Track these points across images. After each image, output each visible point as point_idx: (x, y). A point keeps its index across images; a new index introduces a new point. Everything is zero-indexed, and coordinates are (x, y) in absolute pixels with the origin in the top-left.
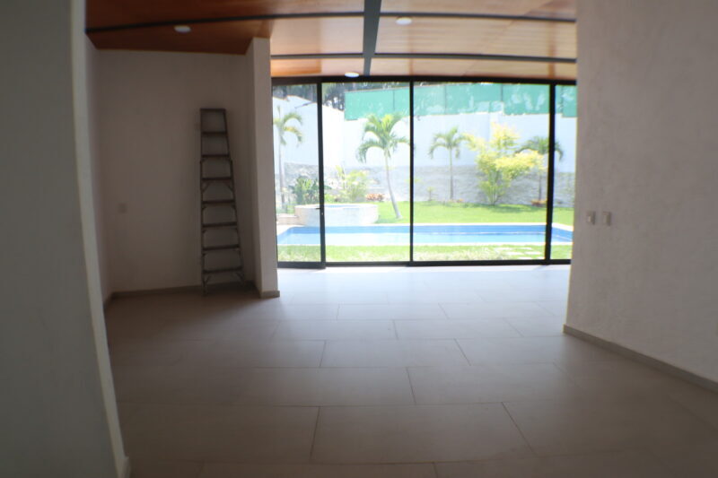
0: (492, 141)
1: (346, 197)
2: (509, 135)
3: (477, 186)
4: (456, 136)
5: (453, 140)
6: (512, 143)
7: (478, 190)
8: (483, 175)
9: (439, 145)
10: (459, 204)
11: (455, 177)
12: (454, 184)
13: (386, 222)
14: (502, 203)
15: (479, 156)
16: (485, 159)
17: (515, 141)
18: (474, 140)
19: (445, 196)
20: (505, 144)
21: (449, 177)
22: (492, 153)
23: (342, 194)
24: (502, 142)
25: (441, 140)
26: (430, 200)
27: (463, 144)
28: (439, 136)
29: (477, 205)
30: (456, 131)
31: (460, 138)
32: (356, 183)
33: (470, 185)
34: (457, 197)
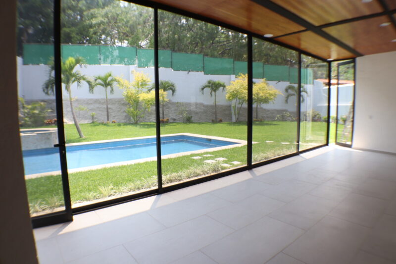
0: (133, 83)
1: (30, 123)
2: (144, 79)
3: (124, 111)
4: (109, 79)
5: (107, 81)
6: (146, 84)
7: (125, 114)
8: (128, 104)
9: (97, 84)
10: (113, 124)
11: (109, 106)
12: (109, 111)
13: (74, 142)
14: (142, 122)
15: (125, 93)
16: (130, 94)
17: (148, 83)
18: (122, 81)
19: (103, 118)
20: (142, 85)
21: (105, 106)
22: (133, 90)
23: (26, 121)
24: (140, 83)
25: (99, 81)
26: (93, 122)
27: (115, 84)
28: (99, 78)
29: (126, 124)
30: (110, 75)
31: (112, 80)
32: (36, 112)
33: (119, 111)
34: (111, 119)
